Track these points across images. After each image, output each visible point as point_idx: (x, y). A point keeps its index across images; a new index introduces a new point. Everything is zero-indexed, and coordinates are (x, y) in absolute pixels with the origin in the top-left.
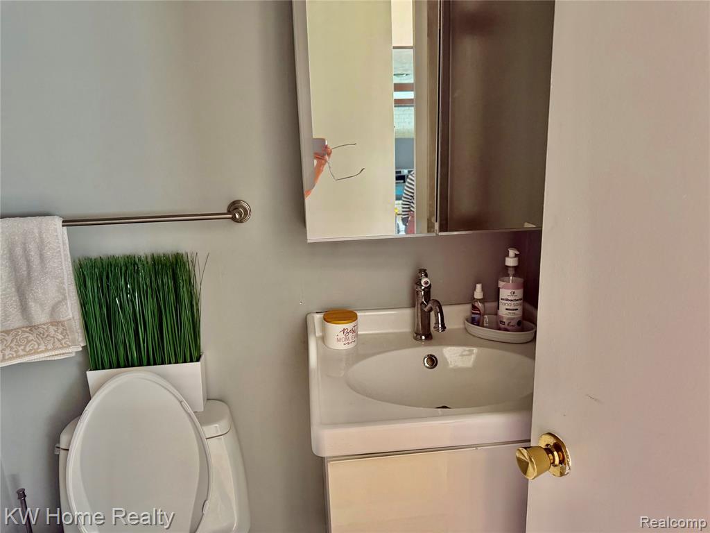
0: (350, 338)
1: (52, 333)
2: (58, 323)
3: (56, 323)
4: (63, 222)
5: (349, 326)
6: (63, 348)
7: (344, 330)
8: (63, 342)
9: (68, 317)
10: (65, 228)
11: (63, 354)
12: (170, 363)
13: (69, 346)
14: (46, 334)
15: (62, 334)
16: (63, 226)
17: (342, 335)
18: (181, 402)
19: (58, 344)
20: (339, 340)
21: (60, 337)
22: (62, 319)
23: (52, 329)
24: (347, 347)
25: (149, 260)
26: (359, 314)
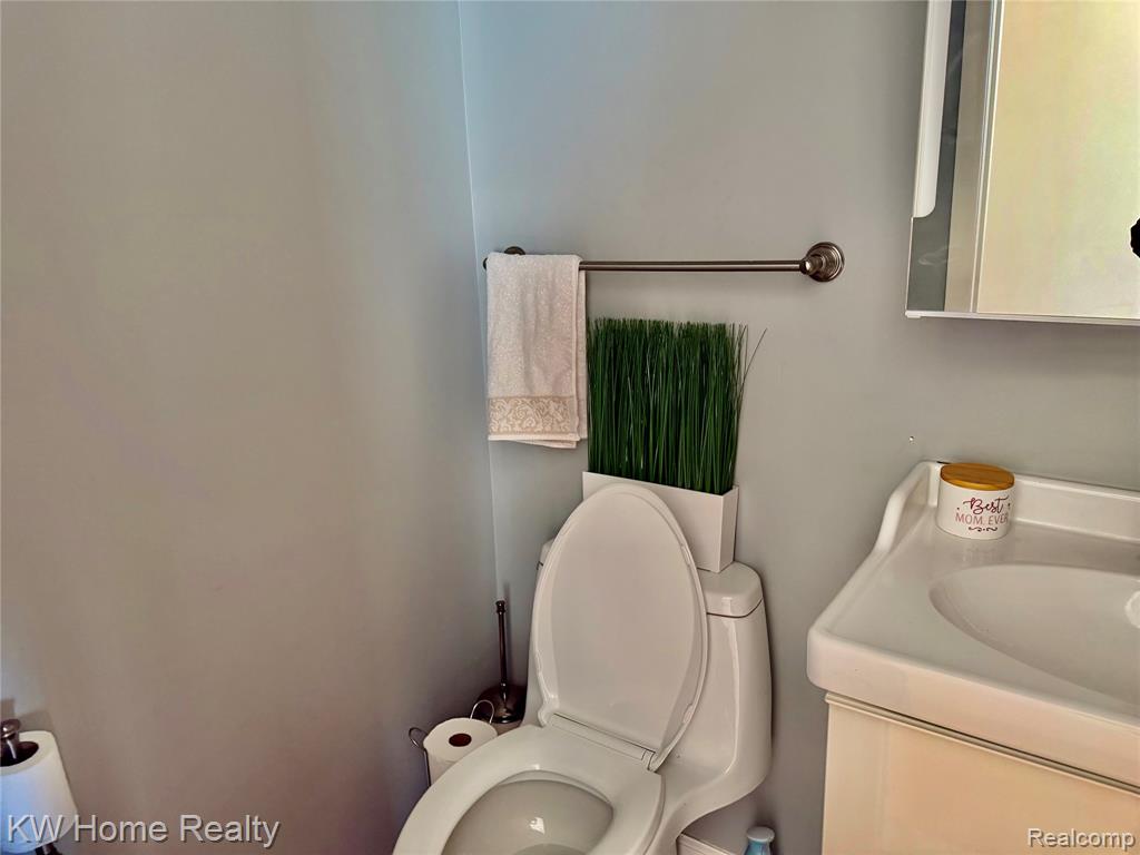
0: (985, 520)
1: (552, 410)
2: (560, 398)
3: (559, 399)
4: (581, 263)
5: (987, 496)
6: (561, 433)
7: (973, 501)
8: (562, 425)
9: (571, 393)
10: (583, 273)
11: (563, 442)
12: (683, 487)
13: (567, 433)
14: (546, 410)
15: (562, 414)
16: (580, 269)
17: (967, 510)
18: (681, 545)
19: (556, 428)
20: (960, 518)
21: (560, 418)
22: (564, 395)
23: (553, 405)
24: (974, 535)
25: (700, 331)
26: (1019, 480)
